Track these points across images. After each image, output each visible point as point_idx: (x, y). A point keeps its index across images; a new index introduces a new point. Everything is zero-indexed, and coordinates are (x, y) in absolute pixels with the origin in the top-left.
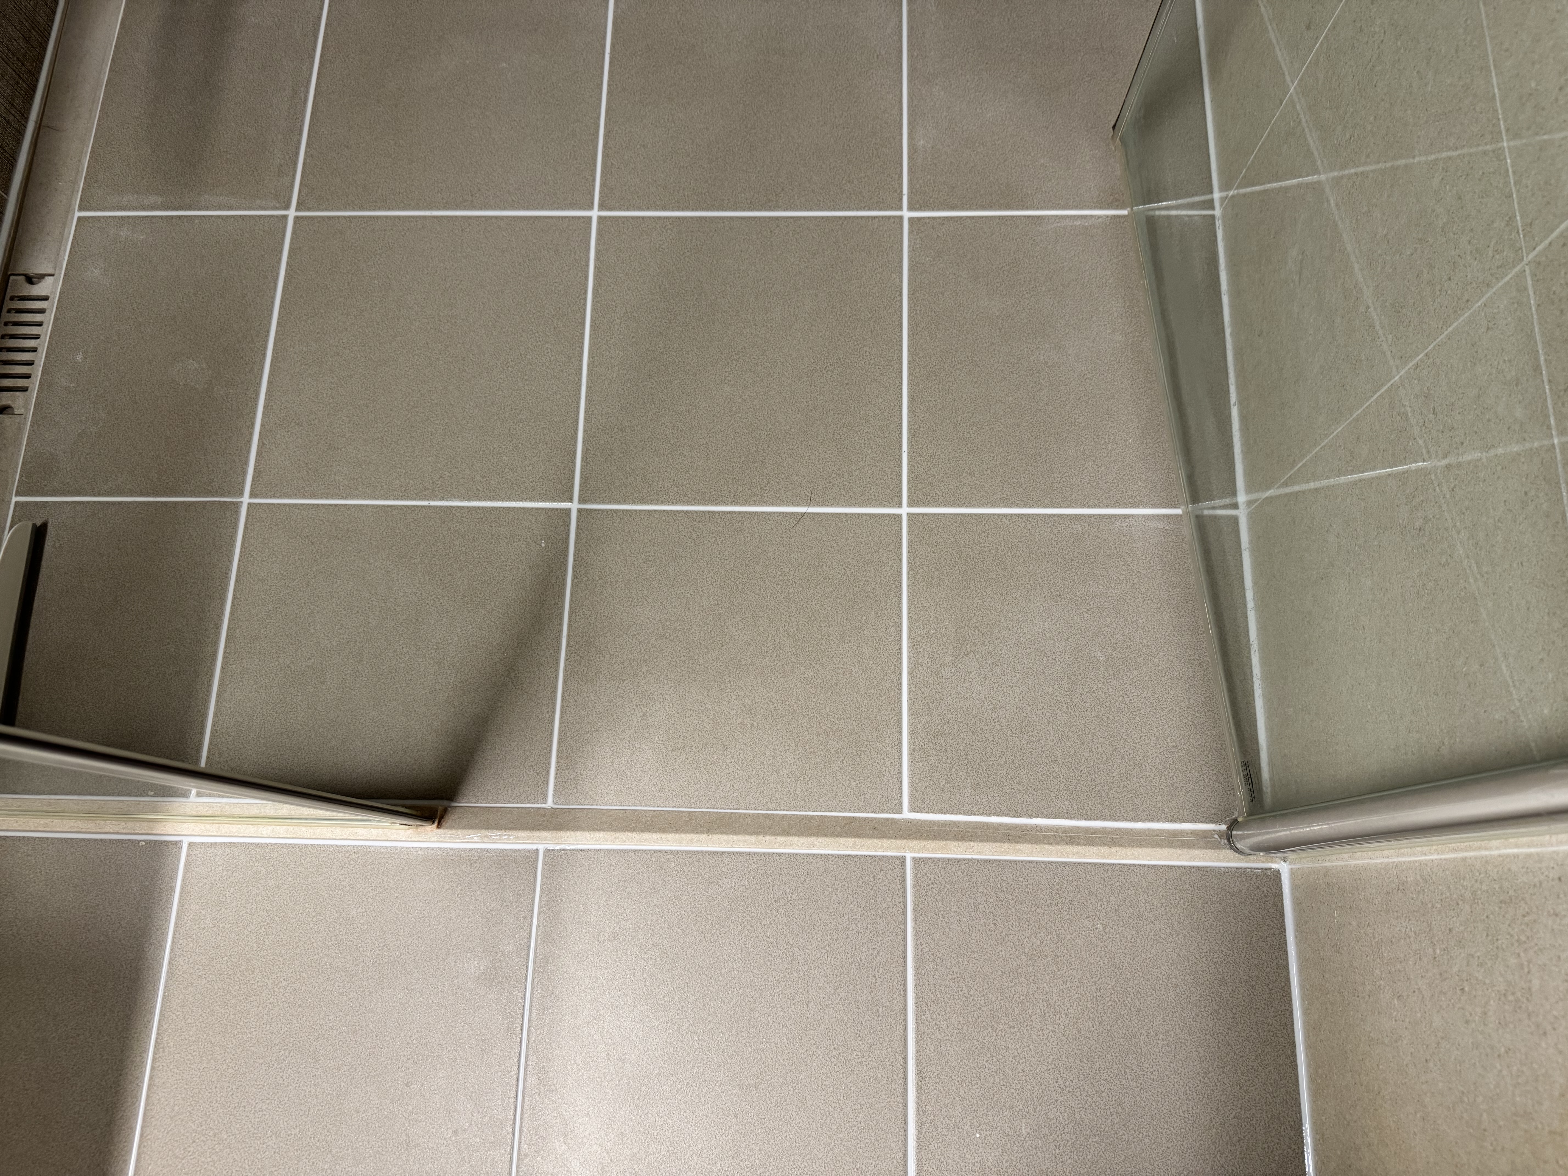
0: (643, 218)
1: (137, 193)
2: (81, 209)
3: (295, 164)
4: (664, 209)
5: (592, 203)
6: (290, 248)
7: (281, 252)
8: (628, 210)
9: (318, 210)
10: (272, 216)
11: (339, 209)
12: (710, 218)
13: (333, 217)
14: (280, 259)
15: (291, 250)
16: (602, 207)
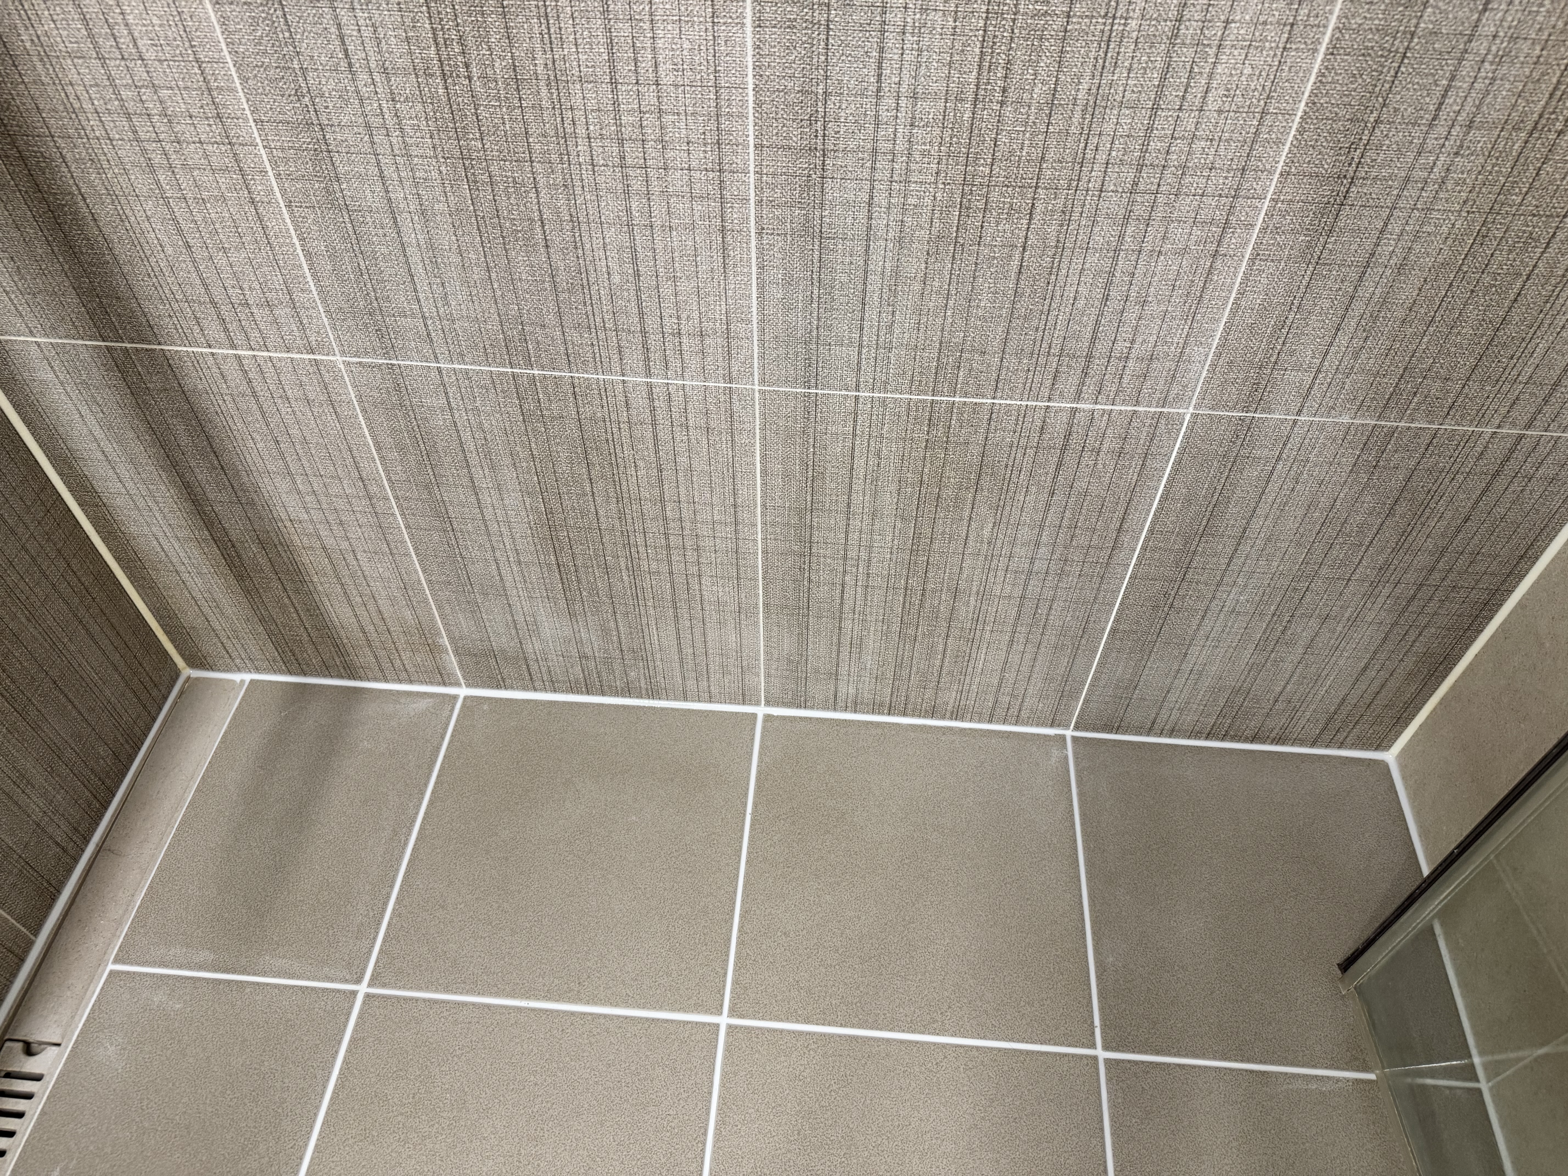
0: (782, 1031)
1: (188, 946)
2: (116, 961)
3: (379, 923)
4: (807, 1021)
5: (722, 1006)
6: (352, 1037)
7: (340, 1043)
8: (763, 1019)
9: (395, 987)
10: (338, 991)
11: (420, 989)
12: (862, 1038)
13: (411, 999)
14: (337, 1052)
15: (353, 1040)
16: (733, 1013)
